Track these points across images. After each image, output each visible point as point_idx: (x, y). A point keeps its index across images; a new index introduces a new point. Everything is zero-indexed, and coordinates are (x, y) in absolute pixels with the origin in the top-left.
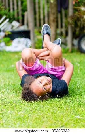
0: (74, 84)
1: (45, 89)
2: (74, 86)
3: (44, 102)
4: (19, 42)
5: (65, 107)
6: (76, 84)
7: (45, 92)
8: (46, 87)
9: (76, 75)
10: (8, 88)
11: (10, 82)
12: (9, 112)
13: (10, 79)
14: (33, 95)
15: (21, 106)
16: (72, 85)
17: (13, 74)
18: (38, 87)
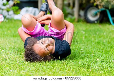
0: (79, 49)
1: (47, 50)
2: (78, 51)
3: (47, 63)
4: (27, 11)
5: (67, 68)
6: (80, 49)
7: (47, 53)
8: (49, 48)
9: (81, 42)
10: (13, 50)
11: (16, 46)
12: (11, 71)
13: (16, 43)
14: (36, 56)
15: (24, 65)
16: (76, 50)
17: (19, 40)
18: (41, 48)
